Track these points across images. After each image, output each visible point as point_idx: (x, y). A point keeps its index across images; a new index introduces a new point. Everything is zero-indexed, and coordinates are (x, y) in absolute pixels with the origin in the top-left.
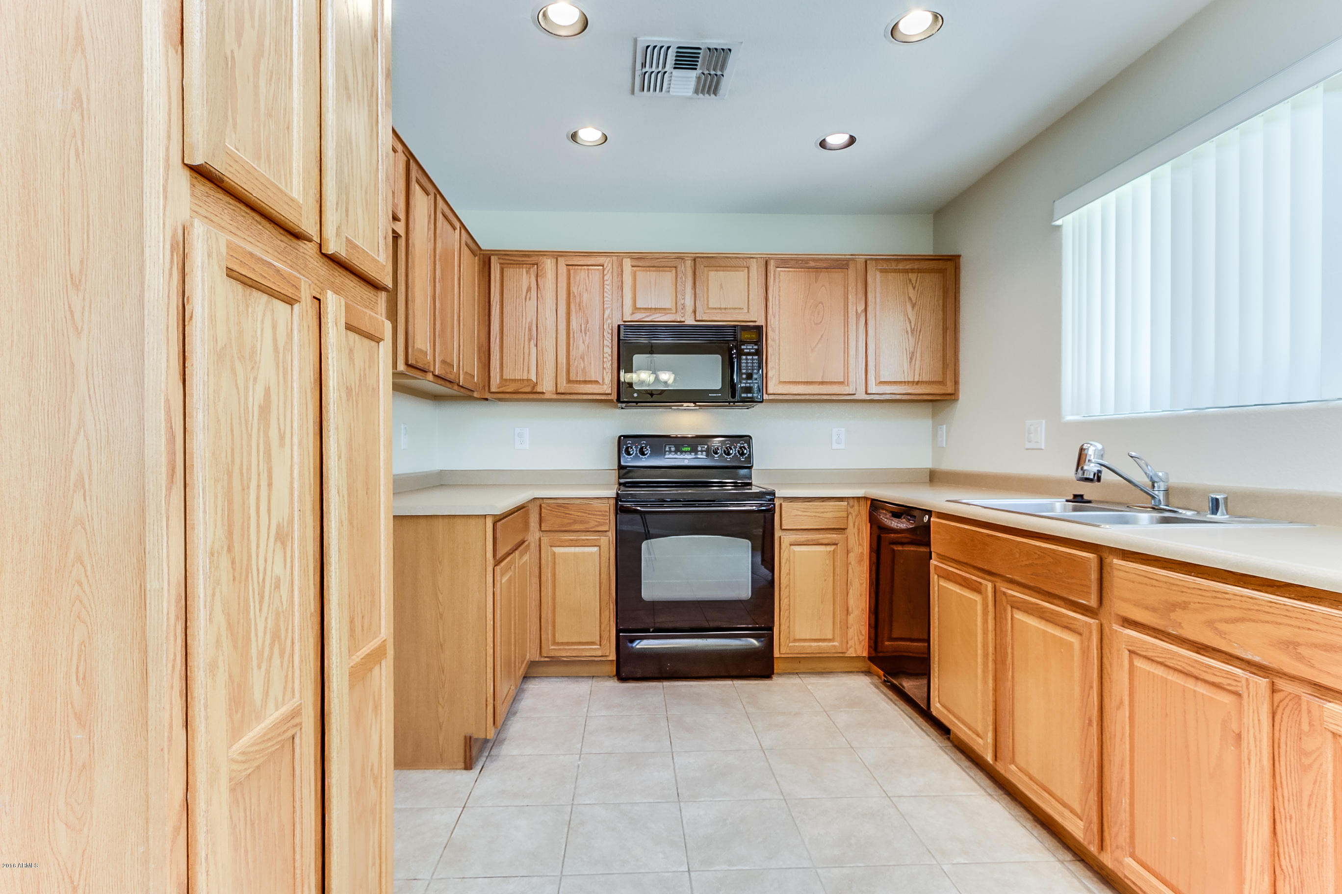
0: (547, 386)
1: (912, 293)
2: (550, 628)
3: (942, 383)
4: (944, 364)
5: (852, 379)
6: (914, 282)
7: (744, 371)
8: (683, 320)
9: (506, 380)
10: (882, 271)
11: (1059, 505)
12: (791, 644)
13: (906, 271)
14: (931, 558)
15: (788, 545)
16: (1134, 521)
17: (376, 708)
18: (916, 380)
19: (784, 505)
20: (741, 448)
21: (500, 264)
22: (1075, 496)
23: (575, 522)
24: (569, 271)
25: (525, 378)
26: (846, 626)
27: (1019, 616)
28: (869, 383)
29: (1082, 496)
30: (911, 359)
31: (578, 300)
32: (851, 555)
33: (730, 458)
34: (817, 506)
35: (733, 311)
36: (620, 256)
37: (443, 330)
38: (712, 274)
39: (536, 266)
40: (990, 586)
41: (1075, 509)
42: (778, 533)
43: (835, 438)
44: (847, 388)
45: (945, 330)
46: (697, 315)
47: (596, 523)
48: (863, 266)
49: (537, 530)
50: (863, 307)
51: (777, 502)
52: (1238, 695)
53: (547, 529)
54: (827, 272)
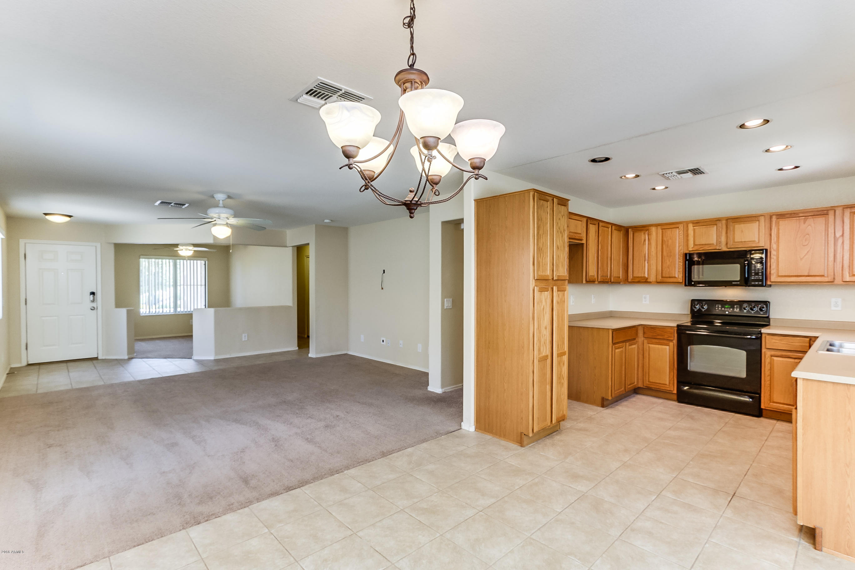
0: (652, 279)
2: (647, 375)
5: (829, 273)
7: (753, 272)
8: (720, 248)
9: (635, 277)
12: (771, 404)
15: (770, 357)
17: (564, 364)
19: (768, 337)
20: (761, 307)
21: (633, 231)
23: (658, 335)
24: (662, 232)
25: (643, 276)
28: (845, 276)
31: (666, 243)
33: (754, 312)
34: (788, 339)
35: (748, 242)
36: (687, 223)
37: (602, 266)
38: (737, 226)
39: (648, 231)
42: (763, 350)
44: (826, 278)
46: (728, 245)
47: (668, 337)
48: (841, 212)
49: (642, 337)
50: (841, 234)
51: (763, 336)
53: (646, 337)
54: (813, 218)
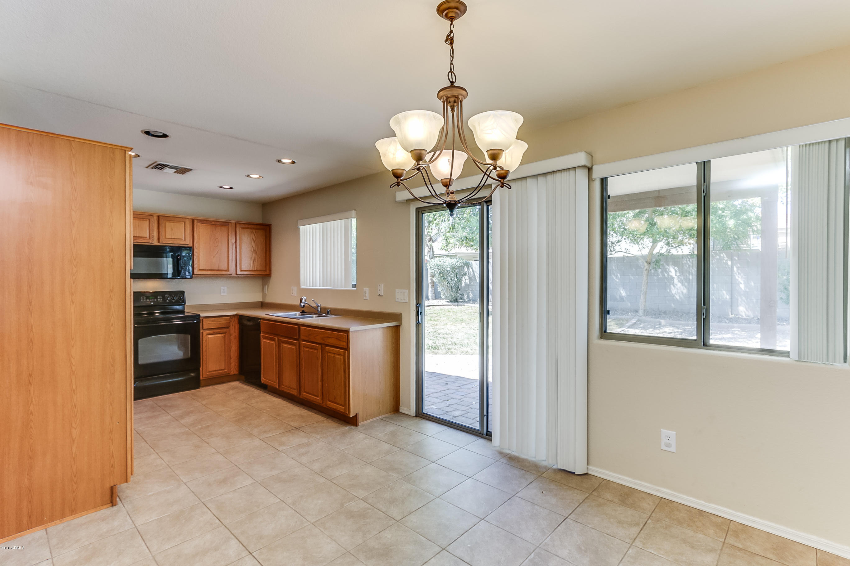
1: (254, 237)
3: (265, 270)
4: (266, 263)
5: (230, 269)
6: (254, 233)
8: (152, 242)
10: (242, 228)
11: (298, 313)
12: (208, 374)
13: (251, 229)
14: (261, 333)
15: (206, 335)
16: (312, 317)
18: (256, 269)
19: (204, 319)
20: (180, 296)
22: (302, 311)
26: (230, 363)
27: (284, 345)
28: (237, 271)
29: (304, 311)
30: (253, 261)
32: (232, 336)
33: (174, 301)
34: (217, 319)
35: (177, 240)
38: (167, 224)
40: (277, 338)
41: (302, 315)
42: (201, 331)
43: (222, 290)
44: (228, 272)
45: (266, 251)
46: (160, 240)
48: (235, 225)
50: (235, 241)
51: (201, 319)
52: (317, 350)
54: (219, 227)
